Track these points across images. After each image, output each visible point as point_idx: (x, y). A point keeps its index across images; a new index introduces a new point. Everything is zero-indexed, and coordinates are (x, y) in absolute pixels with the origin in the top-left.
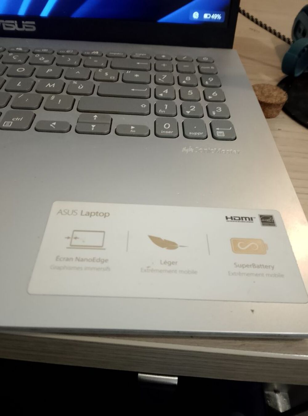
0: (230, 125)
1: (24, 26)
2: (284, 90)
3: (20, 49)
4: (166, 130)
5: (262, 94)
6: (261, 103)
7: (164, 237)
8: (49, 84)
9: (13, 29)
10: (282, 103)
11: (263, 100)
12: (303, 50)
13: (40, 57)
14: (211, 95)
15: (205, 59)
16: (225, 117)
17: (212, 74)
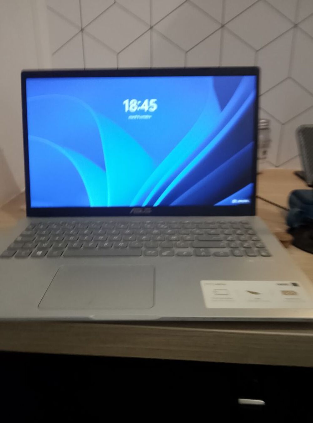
0: (267, 250)
1: (145, 210)
3: (149, 222)
4: (238, 253)
8: (173, 237)
9: (139, 212)
11: (281, 239)
13: (161, 225)
14: (254, 238)
15: (245, 222)
17: (250, 229)
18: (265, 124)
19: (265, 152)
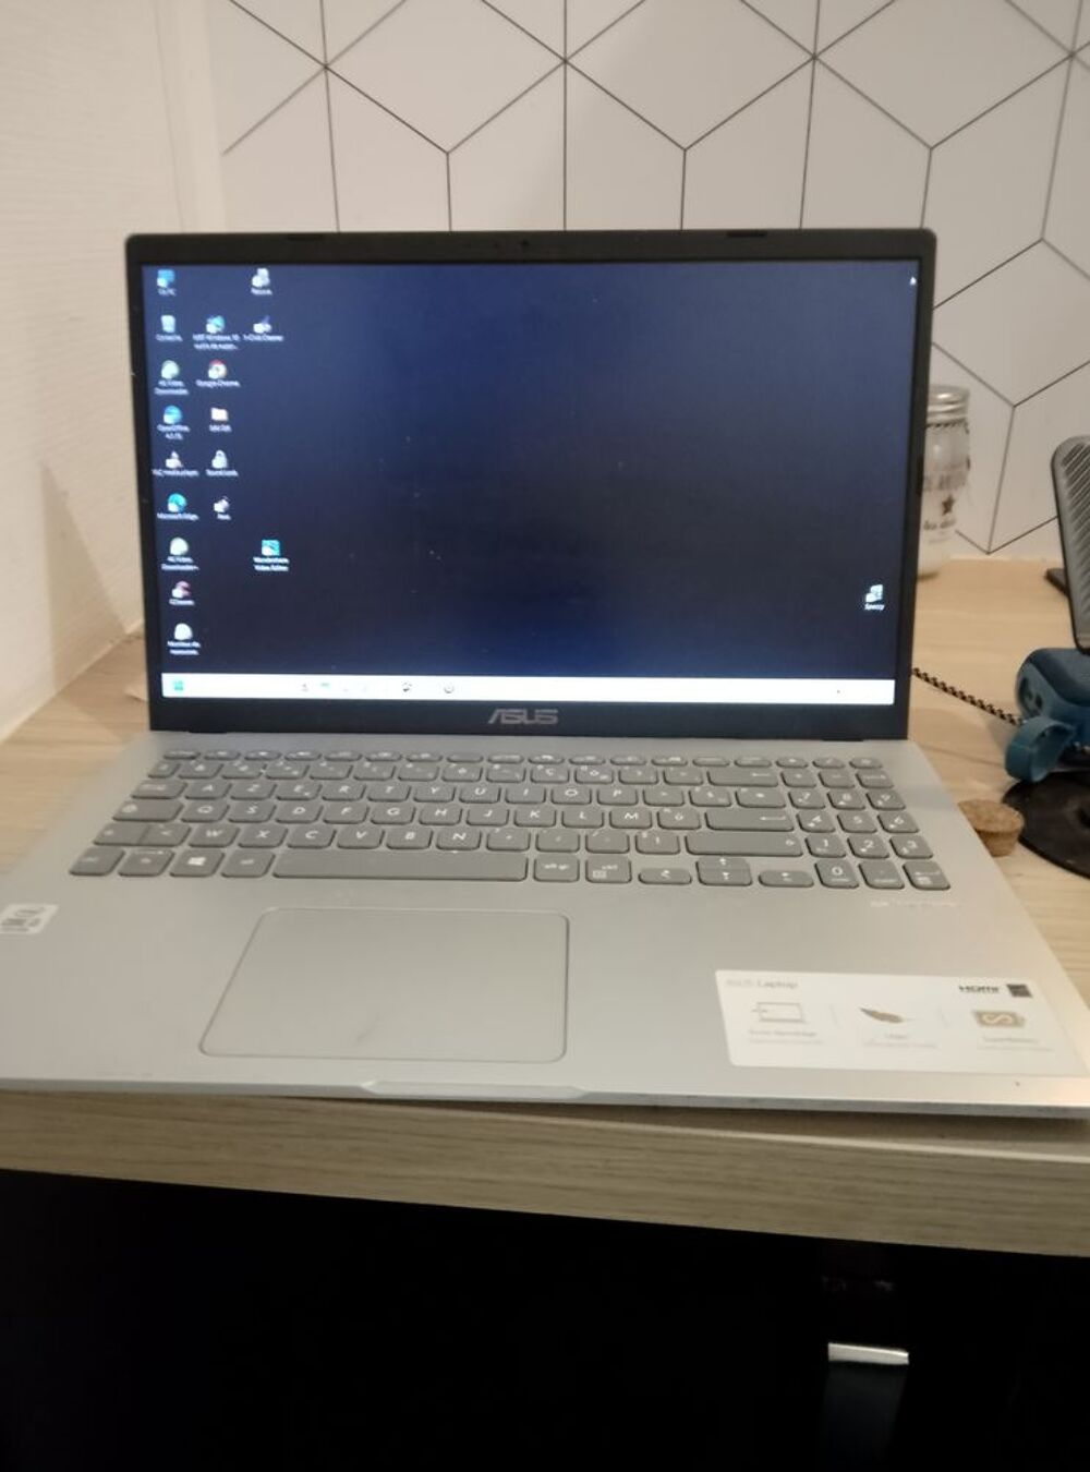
0: (935, 867)
1: (537, 716)
2: (1017, 809)
3: (550, 758)
4: (838, 877)
5: (979, 817)
6: (979, 832)
7: (879, 1009)
8: (628, 814)
9: (518, 722)
10: (1016, 831)
11: (981, 828)
12: (1043, 735)
13: (590, 770)
14: (893, 823)
15: (866, 762)
16: (924, 856)
17: (885, 787)
18: (950, 407)
19: (947, 506)
